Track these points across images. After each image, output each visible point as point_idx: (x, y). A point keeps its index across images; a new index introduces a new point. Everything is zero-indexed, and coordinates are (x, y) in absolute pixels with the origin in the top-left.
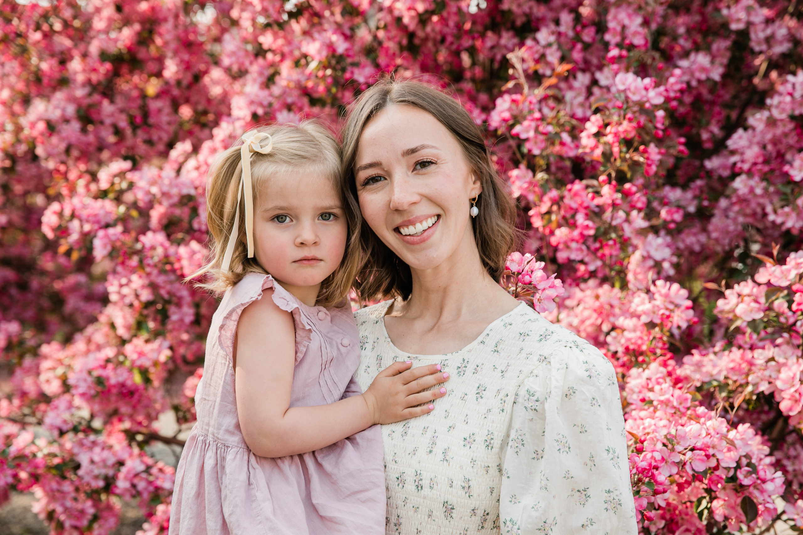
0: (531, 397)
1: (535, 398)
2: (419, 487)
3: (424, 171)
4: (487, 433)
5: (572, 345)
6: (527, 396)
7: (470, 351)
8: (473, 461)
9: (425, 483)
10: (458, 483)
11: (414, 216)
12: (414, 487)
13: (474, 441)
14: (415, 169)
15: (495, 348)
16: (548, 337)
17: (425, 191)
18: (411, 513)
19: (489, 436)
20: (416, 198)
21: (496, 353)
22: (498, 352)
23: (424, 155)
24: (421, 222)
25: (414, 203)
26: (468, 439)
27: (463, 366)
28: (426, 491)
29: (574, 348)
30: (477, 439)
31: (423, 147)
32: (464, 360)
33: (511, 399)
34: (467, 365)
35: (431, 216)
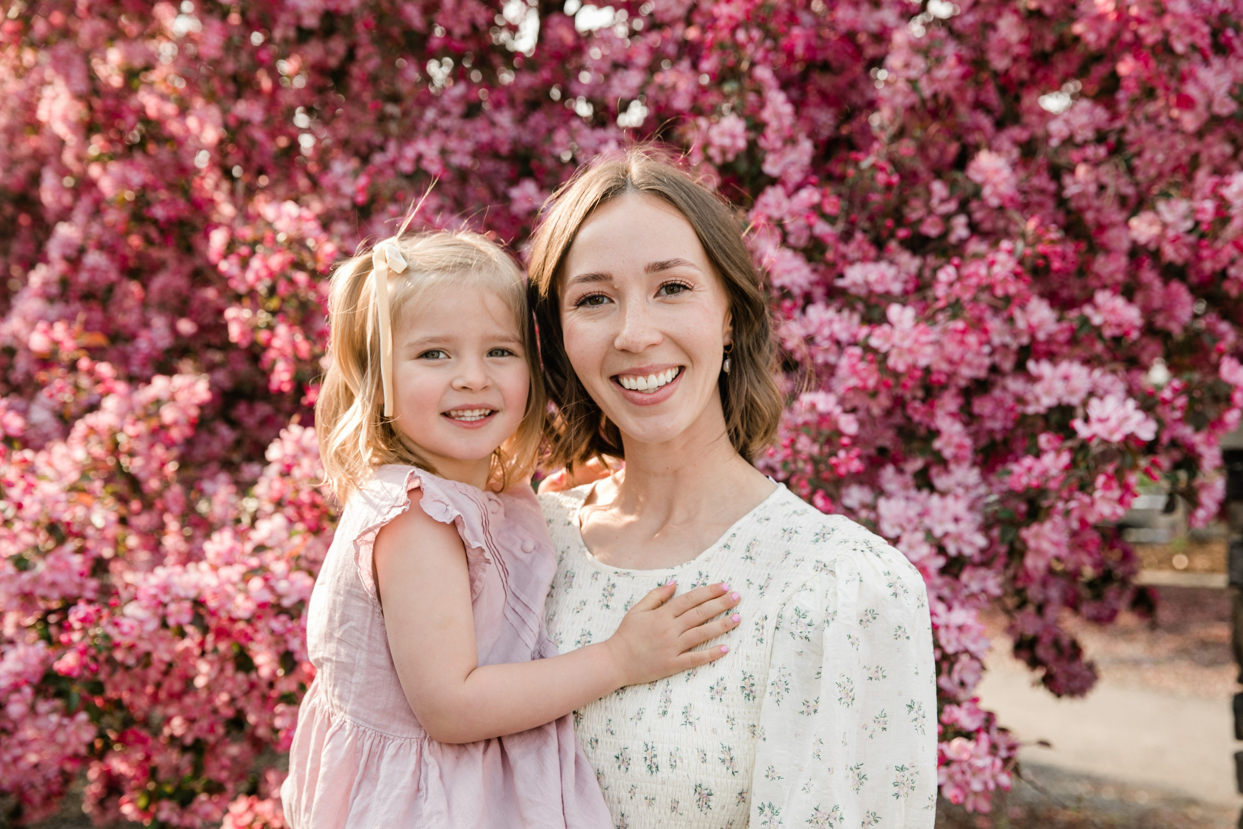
0: (801, 619)
1: (807, 621)
2: (653, 768)
3: (672, 298)
4: (743, 677)
5: (864, 547)
6: (796, 617)
7: (708, 560)
8: (731, 720)
9: (662, 760)
10: (714, 755)
11: (649, 364)
12: (645, 769)
13: (725, 689)
14: (657, 294)
15: (747, 554)
16: (827, 536)
17: (671, 329)
18: (643, 807)
19: (747, 680)
20: (656, 338)
21: (749, 560)
22: (751, 558)
23: (676, 274)
24: (657, 373)
25: (654, 345)
26: (716, 687)
27: (701, 582)
28: (665, 771)
29: (867, 551)
30: (728, 686)
31: (677, 262)
32: (701, 574)
33: (771, 623)
34: (706, 581)
35: (671, 367)
